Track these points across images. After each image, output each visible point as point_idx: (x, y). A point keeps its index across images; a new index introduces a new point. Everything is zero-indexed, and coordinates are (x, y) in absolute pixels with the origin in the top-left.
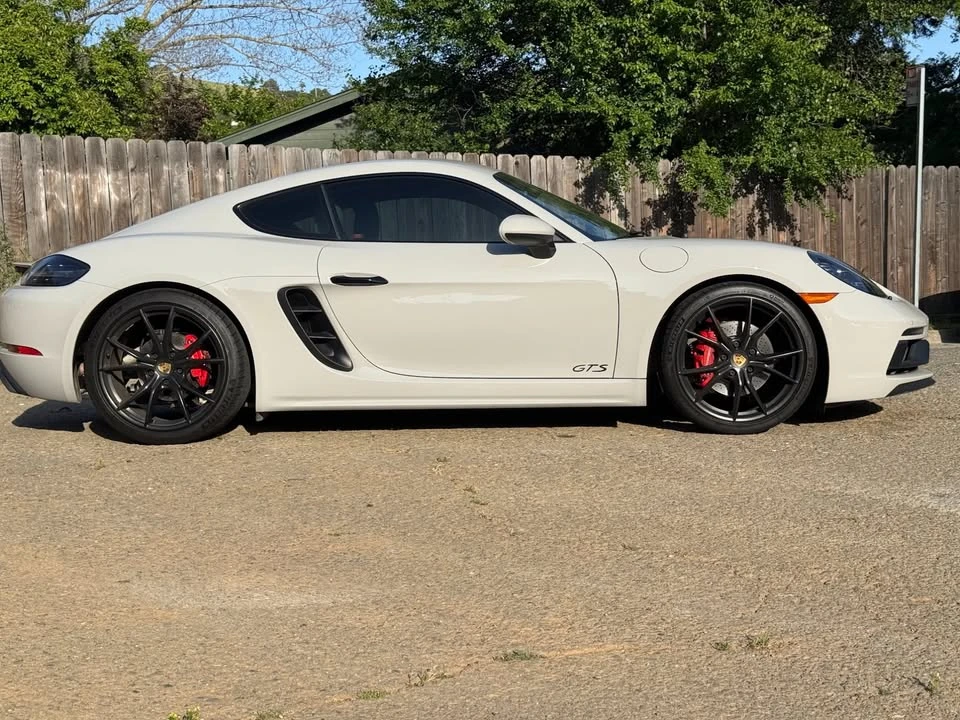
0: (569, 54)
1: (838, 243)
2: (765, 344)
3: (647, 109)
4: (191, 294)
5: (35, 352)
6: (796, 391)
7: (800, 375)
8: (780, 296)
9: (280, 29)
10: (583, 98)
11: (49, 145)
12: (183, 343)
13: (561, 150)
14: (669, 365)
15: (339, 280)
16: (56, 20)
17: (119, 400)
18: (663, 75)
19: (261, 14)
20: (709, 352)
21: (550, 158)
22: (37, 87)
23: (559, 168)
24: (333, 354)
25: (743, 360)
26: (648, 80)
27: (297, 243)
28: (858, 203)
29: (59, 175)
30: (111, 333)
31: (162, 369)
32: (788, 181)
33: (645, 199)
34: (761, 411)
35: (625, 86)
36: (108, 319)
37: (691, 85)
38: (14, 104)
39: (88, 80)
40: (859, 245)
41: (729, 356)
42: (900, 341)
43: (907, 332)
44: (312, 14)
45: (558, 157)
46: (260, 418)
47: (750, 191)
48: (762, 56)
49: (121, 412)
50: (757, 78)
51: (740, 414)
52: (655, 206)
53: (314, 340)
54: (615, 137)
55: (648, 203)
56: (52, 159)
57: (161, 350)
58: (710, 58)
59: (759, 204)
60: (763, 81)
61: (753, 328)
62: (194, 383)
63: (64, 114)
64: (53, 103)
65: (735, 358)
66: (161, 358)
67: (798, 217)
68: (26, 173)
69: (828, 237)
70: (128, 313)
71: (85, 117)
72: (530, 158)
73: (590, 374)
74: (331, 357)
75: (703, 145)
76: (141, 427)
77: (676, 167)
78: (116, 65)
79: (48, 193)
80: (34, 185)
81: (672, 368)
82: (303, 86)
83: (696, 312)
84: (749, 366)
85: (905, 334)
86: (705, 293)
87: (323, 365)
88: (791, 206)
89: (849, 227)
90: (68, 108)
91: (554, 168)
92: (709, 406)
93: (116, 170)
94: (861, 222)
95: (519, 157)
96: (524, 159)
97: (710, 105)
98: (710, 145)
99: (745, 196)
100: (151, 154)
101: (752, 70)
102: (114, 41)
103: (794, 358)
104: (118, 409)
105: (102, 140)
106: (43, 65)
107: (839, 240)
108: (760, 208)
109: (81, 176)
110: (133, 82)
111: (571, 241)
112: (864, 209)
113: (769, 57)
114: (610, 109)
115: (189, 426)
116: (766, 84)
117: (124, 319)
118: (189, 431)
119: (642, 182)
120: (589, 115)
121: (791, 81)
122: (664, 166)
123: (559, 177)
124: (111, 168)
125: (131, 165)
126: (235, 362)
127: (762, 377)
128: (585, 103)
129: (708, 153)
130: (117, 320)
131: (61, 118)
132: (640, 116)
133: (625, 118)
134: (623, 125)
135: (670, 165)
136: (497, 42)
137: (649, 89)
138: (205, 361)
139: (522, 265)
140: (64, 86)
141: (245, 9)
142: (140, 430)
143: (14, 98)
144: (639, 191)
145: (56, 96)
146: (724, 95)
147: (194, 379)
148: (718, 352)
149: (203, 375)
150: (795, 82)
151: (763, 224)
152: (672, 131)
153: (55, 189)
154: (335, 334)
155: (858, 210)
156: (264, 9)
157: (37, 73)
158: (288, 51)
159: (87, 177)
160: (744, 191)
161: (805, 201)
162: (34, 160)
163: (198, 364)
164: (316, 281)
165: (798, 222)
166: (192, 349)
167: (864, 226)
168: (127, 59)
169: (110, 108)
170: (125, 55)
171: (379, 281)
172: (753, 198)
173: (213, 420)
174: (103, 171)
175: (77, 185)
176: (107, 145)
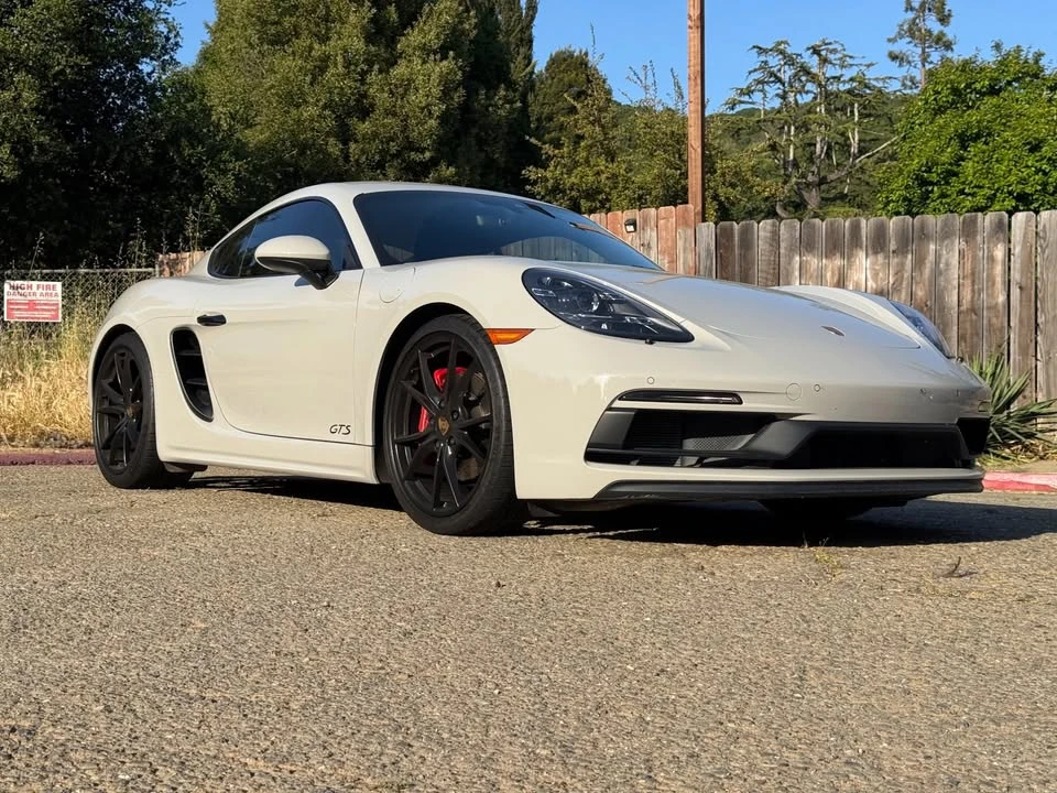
11: (808, 231)
15: (202, 320)
25: (447, 427)
29: (815, 262)
30: (104, 376)
31: (129, 413)
41: (436, 420)
43: (637, 396)
46: (172, 469)
49: (102, 451)
56: (807, 244)
65: (440, 423)
68: (784, 262)
70: (109, 355)
73: (340, 437)
74: (203, 406)
79: (803, 282)
80: (790, 274)
84: (451, 436)
87: (192, 414)
93: (875, 253)
100: (917, 232)
104: (102, 448)
115: (125, 470)
117: (110, 362)
118: (124, 475)
124: (870, 251)
125: (893, 246)
153: (810, 278)
154: (206, 381)
159: (845, 262)
162: (792, 247)
164: (191, 321)
171: (221, 320)
174: (862, 254)
175: (833, 273)
176: (866, 225)
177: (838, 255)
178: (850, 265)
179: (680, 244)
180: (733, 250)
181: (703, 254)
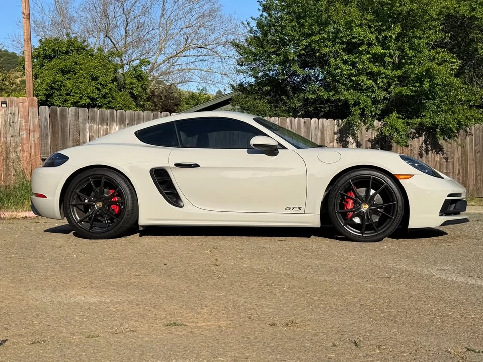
0: (330, 71)
1: (465, 162)
2: (378, 198)
3: (368, 96)
4: (112, 171)
5: (44, 196)
6: (393, 223)
7: (395, 215)
8: (385, 176)
9: (216, 66)
10: (336, 92)
11: (91, 113)
12: (108, 193)
13: (327, 116)
14: (331, 208)
15: (178, 165)
16: (109, 61)
17: (79, 219)
18: (375, 81)
19: (208, 59)
20: (351, 202)
21: (321, 119)
22: (98, 89)
23: (325, 124)
24: (175, 200)
25: (367, 206)
26: (367, 84)
27: (161, 148)
28: (475, 143)
29: (95, 126)
30: (76, 188)
31: (98, 205)
32: (438, 130)
33: (367, 139)
34: (376, 231)
35: (357, 87)
36: (75, 182)
37: (390, 85)
38: (88, 96)
39: (122, 87)
40: (476, 163)
41: (360, 204)
42: (446, 199)
43: (450, 195)
44: (230, 59)
45: (325, 119)
46: (141, 229)
47: (420, 135)
48: (424, 74)
49: (79, 224)
50: (421, 83)
51: (365, 232)
52: (372, 142)
53: (165, 192)
54: (353, 109)
55: (369, 140)
56: (92, 119)
57: (98, 196)
58: (399, 73)
59: (425, 141)
60: (424, 85)
61: (372, 192)
62: (113, 212)
63: (109, 102)
64: (104, 97)
65: (363, 205)
66: (98, 200)
67: (444, 147)
68: (81, 125)
69: (460, 159)
70: (84, 178)
71: (119, 102)
72: (311, 119)
73: (293, 211)
74: (174, 201)
75: (395, 114)
76: (87, 231)
77: (383, 124)
78: (134, 81)
79: (90, 134)
80: (84, 130)
81: (332, 209)
82: (225, 90)
83: (344, 183)
84: (370, 209)
85: (448, 196)
86: (349, 174)
87: (170, 205)
88: (441, 142)
89: (471, 154)
90: (111, 99)
91: (323, 124)
92: (351, 228)
93: (120, 124)
94: (477, 152)
95: (306, 119)
96: (308, 120)
97: (399, 95)
98: (399, 113)
99: (417, 138)
100: (136, 116)
101: (419, 79)
102: (135, 70)
103: (392, 206)
104: (78, 222)
105: (115, 111)
106: (101, 80)
107: (466, 161)
108: (426, 144)
109: (105, 127)
110: (142, 88)
111: (287, 149)
112: (478, 146)
113: (429, 74)
114: (349, 97)
115: (108, 231)
116: (426, 86)
117: (83, 181)
118: (108, 233)
119: (367, 131)
120: (339, 100)
121: (438, 85)
122: (376, 123)
123: (325, 128)
124: (118, 123)
125: (127, 122)
126: (130, 202)
127: (378, 215)
128: (338, 94)
129: (397, 117)
130: (79, 182)
131: (109, 103)
132: (364, 99)
133: (357, 100)
134: (356, 103)
135: (380, 123)
136: (296, 68)
137: (368, 88)
138: (118, 201)
139: (262, 159)
140: (110, 89)
141: (201, 57)
142: (86, 232)
143: (88, 94)
144: (364, 136)
145: (106, 93)
146: (405, 91)
147: (113, 210)
148: (355, 202)
149: (116, 208)
150: (440, 85)
151: (427, 151)
152: (381, 106)
153: (94, 132)
154: (176, 190)
155: (476, 145)
156: (209, 57)
157: (99, 83)
158: (220, 76)
159: (108, 127)
160: (417, 135)
161: (449, 140)
162: (85, 119)
163: (115, 203)
164: (167, 165)
165: (445, 149)
166: (112, 196)
167: (479, 154)
168: (140, 78)
169: (131, 100)
170: (139, 76)
171: (197, 166)
172: (422, 139)
173: (119, 229)
174: (115, 124)
175: (103, 131)
176: (117, 113)
177: (105, 124)
178: (110, 128)
179: (31, 114)
180: (57, 119)
181: (43, 119)
